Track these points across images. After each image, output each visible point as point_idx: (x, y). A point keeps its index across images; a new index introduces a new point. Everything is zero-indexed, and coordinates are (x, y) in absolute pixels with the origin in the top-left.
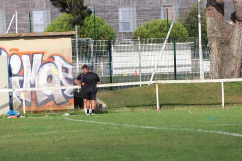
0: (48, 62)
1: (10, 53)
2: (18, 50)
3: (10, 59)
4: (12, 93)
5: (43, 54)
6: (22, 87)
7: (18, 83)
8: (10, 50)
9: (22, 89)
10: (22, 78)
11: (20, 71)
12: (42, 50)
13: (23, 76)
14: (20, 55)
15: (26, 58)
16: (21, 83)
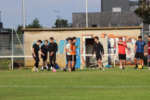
0: (128, 42)
1: (109, 37)
2: (113, 35)
3: (109, 39)
4: (110, 56)
5: (126, 38)
6: (115, 53)
7: (113, 52)
8: (110, 35)
9: (115, 55)
10: (115, 49)
11: (114, 46)
12: (126, 35)
13: (115, 48)
14: (114, 38)
15: (117, 39)
16: (115, 52)
